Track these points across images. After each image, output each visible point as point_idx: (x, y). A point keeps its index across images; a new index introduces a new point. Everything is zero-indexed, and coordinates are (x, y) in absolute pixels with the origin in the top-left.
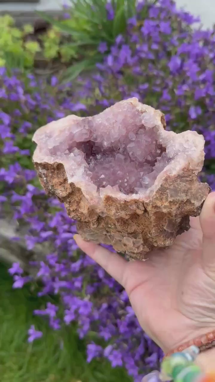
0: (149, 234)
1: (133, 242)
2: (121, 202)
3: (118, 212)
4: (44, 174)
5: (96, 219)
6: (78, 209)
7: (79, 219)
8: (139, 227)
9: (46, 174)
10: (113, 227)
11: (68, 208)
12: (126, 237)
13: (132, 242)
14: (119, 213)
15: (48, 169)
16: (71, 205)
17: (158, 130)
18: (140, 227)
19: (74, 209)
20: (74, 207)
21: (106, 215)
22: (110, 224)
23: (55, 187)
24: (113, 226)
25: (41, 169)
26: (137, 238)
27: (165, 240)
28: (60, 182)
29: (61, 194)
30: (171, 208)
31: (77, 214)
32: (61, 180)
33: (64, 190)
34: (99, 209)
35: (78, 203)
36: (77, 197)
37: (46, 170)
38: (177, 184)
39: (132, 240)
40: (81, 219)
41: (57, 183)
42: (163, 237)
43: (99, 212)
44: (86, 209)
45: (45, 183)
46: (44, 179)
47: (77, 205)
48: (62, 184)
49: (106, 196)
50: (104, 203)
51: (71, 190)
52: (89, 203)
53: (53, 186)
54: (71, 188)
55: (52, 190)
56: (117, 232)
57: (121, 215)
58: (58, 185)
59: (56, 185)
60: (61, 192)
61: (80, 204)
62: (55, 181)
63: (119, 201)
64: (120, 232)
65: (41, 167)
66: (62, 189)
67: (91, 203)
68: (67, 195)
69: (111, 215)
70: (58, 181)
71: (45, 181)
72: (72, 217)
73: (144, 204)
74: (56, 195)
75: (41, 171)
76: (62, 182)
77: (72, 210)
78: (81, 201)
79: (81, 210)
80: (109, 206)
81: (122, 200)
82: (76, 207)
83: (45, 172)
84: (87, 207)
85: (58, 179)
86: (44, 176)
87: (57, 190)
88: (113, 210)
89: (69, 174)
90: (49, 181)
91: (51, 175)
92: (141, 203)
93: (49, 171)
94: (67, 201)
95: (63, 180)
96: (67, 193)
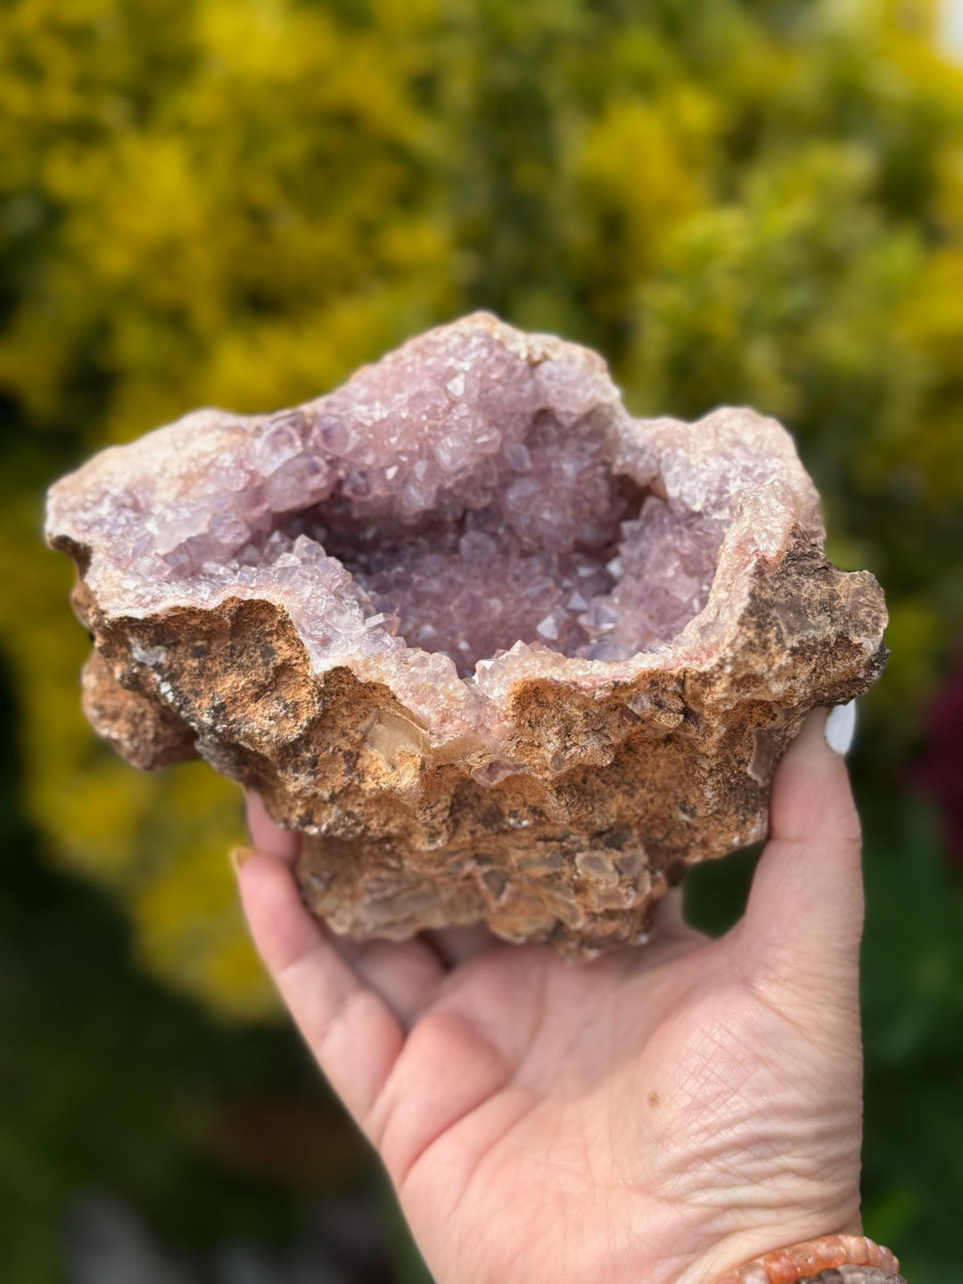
0: (685, 811)
1: (616, 867)
2: (598, 693)
3: (568, 744)
4: (158, 667)
5: (447, 806)
6: (356, 782)
7: (359, 830)
8: (632, 796)
9: (166, 667)
10: (525, 823)
11: (310, 792)
12: (586, 853)
13: (610, 867)
14: (573, 750)
15: (177, 643)
16: (319, 776)
17: (609, 423)
18: (637, 797)
19: (337, 790)
20: (339, 780)
21: (508, 773)
22: (514, 814)
23: (234, 711)
24: (526, 818)
25: (143, 648)
26: (625, 847)
27: (744, 822)
28: (254, 682)
29: (274, 731)
30: (794, 678)
31: (349, 808)
32: (259, 674)
33: (286, 714)
34: (480, 753)
35: (352, 758)
36: (344, 734)
37: (168, 646)
38: (794, 584)
39: (609, 859)
40: (367, 828)
41: (244, 689)
42: (737, 812)
43: (477, 766)
44: (408, 768)
45: (172, 703)
46: (159, 687)
47: (349, 767)
48: (261, 692)
49: (517, 688)
50: (509, 721)
51: (317, 708)
52: (434, 737)
53: (219, 710)
54: (316, 699)
55: (218, 727)
56: (540, 845)
57: (582, 755)
58: (246, 700)
59: (234, 700)
60: (272, 722)
61: (360, 761)
62: (230, 683)
63: (586, 690)
64: (552, 839)
65: (139, 636)
66: (273, 710)
67: (445, 733)
68: (301, 731)
69: (534, 766)
70: (243, 683)
71: (170, 697)
72: (324, 828)
73: (689, 682)
74: (242, 743)
75: (144, 658)
76: (267, 683)
77: (326, 795)
78: (367, 745)
79: (377, 783)
80: (530, 729)
81: (602, 683)
82: (346, 779)
83: (162, 659)
84: (414, 759)
85: (241, 671)
86: (158, 678)
87: (247, 723)
88: (549, 742)
89: (312, 637)
90: (192, 691)
91: (195, 664)
92: (675, 684)
93: (180, 650)
94: (296, 762)
95: (271, 672)
96: (300, 723)
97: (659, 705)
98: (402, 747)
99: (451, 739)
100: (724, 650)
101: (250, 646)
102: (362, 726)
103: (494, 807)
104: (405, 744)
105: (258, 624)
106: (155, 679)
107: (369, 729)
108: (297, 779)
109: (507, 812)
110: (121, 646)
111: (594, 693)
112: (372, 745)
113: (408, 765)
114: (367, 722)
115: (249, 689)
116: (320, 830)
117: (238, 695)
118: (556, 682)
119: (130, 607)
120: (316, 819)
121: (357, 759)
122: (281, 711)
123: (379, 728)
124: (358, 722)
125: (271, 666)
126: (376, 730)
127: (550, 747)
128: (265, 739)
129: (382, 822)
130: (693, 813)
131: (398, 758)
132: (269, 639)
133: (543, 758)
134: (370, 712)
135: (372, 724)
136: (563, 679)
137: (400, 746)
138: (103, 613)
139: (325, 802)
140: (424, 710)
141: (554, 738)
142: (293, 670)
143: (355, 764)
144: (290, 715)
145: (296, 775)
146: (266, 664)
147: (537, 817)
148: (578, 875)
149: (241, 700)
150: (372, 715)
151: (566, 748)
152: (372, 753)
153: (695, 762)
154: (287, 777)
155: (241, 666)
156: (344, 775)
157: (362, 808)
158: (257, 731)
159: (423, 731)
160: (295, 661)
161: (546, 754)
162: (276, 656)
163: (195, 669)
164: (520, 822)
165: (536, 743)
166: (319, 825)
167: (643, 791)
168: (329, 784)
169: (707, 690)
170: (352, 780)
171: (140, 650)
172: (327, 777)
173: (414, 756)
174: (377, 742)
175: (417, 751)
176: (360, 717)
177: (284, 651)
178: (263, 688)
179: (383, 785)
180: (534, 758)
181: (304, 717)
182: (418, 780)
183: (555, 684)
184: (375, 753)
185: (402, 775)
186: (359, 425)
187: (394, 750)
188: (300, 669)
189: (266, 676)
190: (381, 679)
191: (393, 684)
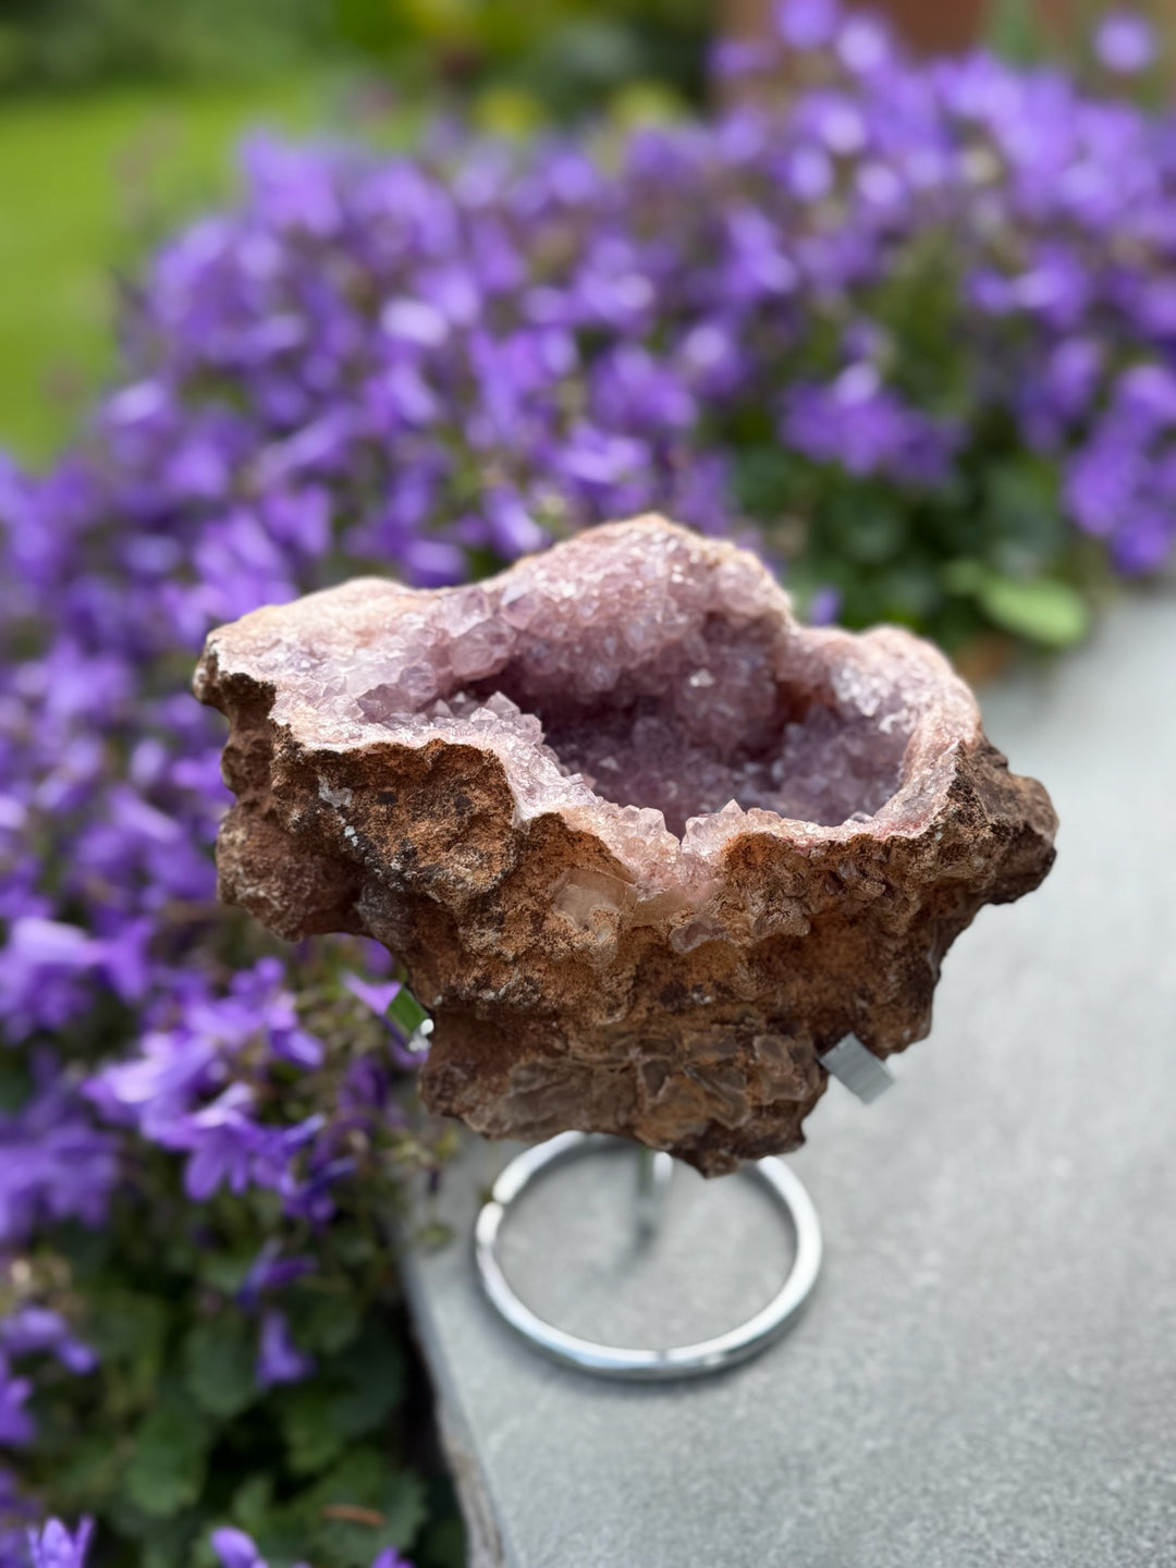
0: (863, 997)
1: (791, 1054)
2: (814, 851)
3: (771, 909)
4: (343, 810)
5: (631, 976)
6: (542, 944)
7: (536, 997)
9: (351, 810)
10: (708, 999)
11: (496, 949)
12: (764, 1037)
13: (785, 1054)
14: (775, 915)
15: (365, 787)
16: (505, 934)
17: (778, 629)
19: (521, 951)
20: (524, 940)
21: (706, 938)
22: (698, 989)
23: (423, 859)
24: (710, 994)
25: (331, 789)
26: (797, 1036)
27: (916, 1015)
28: (447, 831)
29: (469, 879)
30: (990, 857)
31: (529, 974)
32: (450, 824)
33: (481, 864)
34: (684, 912)
35: (538, 919)
36: (531, 895)
37: (355, 789)
39: (785, 1046)
40: (543, 998)
41: (437, 836)
42: (910, 1003)
43: (679, 926)
44: (606, 926)
45: (356, 848)
46: (342, 832)
47: (535, 928)
48: (457, 841)
49: (732, 844)
50: (720, 877)
51: (512, 861)
52: (642, 890)
53: (409, 856)
54: (512, 852)
55: (406, 874)
56: (716, 1027)
57: (784, 921)
58: (437, 848)
59: (426, 848)
60: (468, 870)
61: (545, 922)
62: (423, 828)
63: (802, 849)
64: (728, 1022)
65: (331, 776)
66: (469, 859)
67: (653, 887)
68: (496, 882)
69: (735, 930)
70: (437, 829)
71: (355, 841)
72: (502, 991)
73: (894, 851)
74: (430, 892)
75: (330, 798)
76: (459, 833)
77: (511, 955)
78: (554, 907)
79: (568, 943)
80: (738, 889)
81: (818, 844)
82: (532, 940)
83: (347, 802)
84: (612, 918)
85: (434, 819)
86: (344, 821)
87: (440, 869)
88: (754, 904)
89: (519, 784)
90: (377, 837)
91: (383, 809)
92: (881, 853)
93: (366, 795)
94: (480, 919)
95: (466, 822)
96: (494, 875)
97: (864, 874)
98: (597, 906)
99: (661, 893)
100: (935, 818)
101: (444, 795)
102: (552, 886)
103: (674, 984)
104: (601, 903)
105: (453, 773)
106: (340, 822)
107: (557, 891)
108: (483, 935)
109: (690, 987)
110: (302, 788)
111: (809, 852)
112: (560, 907)
113: (605, 924)
114: (558, 883)
115: (443, 836)
116: (497, 994)
117: (431, 843)
118: (774, 837)
119: (328, 742)
120: (494, 983)
121: (543, 921)
122: (477, 860)
123: (572, 888)
124: (548, 883)
125: (467, 814)
126: (567, 890)
127: (755, 909)
128: (460, 886)
129: (559, 992)
130: (871, 999)
131: (592, 918)
132: (465, 789)
133: (747, 922)
134: (561, 872)
135: (563, 884)
136: (780, 835)
137: (595, 905)
138: (298, 745)
139: (506, 963)
140: (631, 863)
141: (760, 902)
142: (489, 821)
143: (541, 926)
144: (485, 865)
145: (483, 931)
146: (461, 814)
147: (720, 994)
148: (755, 1058)
149: (433, 848)
150: (563, 875)
151: (768, 913)
152: (559, 915)
154: (473, 932)
155: (432, 814)
156: (530, 936)
157: (542, 975)
158: (453, 878)
159: (631, 885)
160: (492, 812)
161: (749, 917)
162: (472, 806)
163: (383, 815)
164: (702, 999)
165: (741, 905)
166: (496, 990)
167: (820, 978)
168: (513, 944)
169: (913, 860)
170: (538, 941)
171: (327, 790)
172: (511, 937)
173: (612, 915)
174: (566, 903)
175: (616, 909)
176: (551, 876)
177: (481, 800)
178: (456, 838)
179: (576, 945)
180: (736, 922)
181: (498, 869)
182: (615, 938)
183: (771, 839)
184: (563, 915)
185: (598, 934)
186: (547, 600)
187: (587, 911)
188: (498, 820)
189: (460, 825)
190: (590, 829)
191: (604, 835)
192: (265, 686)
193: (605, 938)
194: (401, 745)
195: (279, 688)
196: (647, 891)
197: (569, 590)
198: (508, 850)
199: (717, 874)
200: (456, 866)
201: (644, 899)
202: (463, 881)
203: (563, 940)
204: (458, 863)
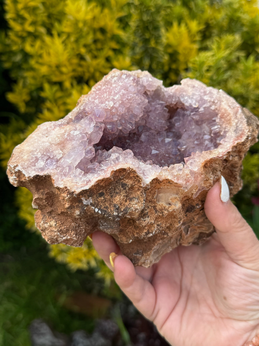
4: (92, 204)
9: (94, 203)
11: (150, 222)
14: (215, 177)
15: (94, 194)
20: (154, 216)
21: (200, 192)
23: (122, 208)
25: (86, 200)
28: (124, 196)
29: (138, 208)
32: (123, 193)
34: (195, 188)
35: (155, 208)
37: (92, 197)
40: (162, 228)
41: (123, 200)
44: (176, 202)
45: (101, 214)
46: (94, 211)
47: (155, 211)
48: (128, 198)
49: (203, 164)
50: (203, 175)
51: (144, 196)
52: (185, 188)
53: (118, 209)
54: (144, 193)
55: (119, 215)
58: (124, 202)
59: (121, 204)
60: (136, 205)
61: (157, 207)
62: (118, 199)
63: (221, 158)
65: (85, 196)
66: (135, 202)
67: (188, 186)
68: (144, 205)
70: (122, 197)
71: (100, 212)
72: (154, 232)
73: (238, 147)
74: (127, 216)
75: (87, 203)
76: (127, 195)
77: (153, 222)
78: (157, 202)
80: (207, 176)
81: (225, 154)
82: (156, 215)
83: (91, 201)
84: (177, 199)
85: (119, 194)
86: (94, 208)
87: (129, 209)
88: (211, 177)
89: (141, 173)
90: (105, 207)
91: (102, 198)
93: (95, 196)
95: (128, 191)
96: (143, 202)
98: (171, 197)
99: (191, 187)
100: (247, 134)
101: (117, 185)
102: (155, 197)
103: (190, 206)
106: (93, 208)
107: (157, 197)
108: (145, 220)
109: (195, 205)
110: (75, 203)
111: (223, 157)
112: (159, 201)
113: (176, 201)
114: (156, 195)
115: (124, 198)
117: (122, 202)
119: (82, 187)
120: (150, 231)
122: (137, 201)
123: (160, 195)
124: (153, 196)
125: (127, 188)
126: (159, 196)
128: (137, 211)
131: (171, 201)
133: (210, 183)
135: (158, 195)
136: (215, 156)
137: (170, 197)
138: (73, 192)
139: (153, 225)
140: (180, 182)
142: (134, 187)
143: (157, 209)
144: (139, 201)
145: (145, 219)
146: (125, 189)
147: (202, 203)
150: (156, 192)
153: (233, 171)
154: (141, 221)
155: (117, 193)
156: (156, 214)
157: (160, 222)
158: (134, 210)
159: (182, 188)
160: (134, 184)
161: (211, 181)
162: (128, 185)
163: (103, 200)
164: (199, 206)
165: (208, 179)
166: (152, 233)
169: (243, 147)
170: (158, 214)
171: (85, 201)
173: (176, 198)
174: (160, 199)
175: (177, 196)
176: (153, 194)
177: (129, 182)
178: (127, 196)
179: (170, 211)
180: (207, 184)
181: (142, 200)
182: (180, 204)
183: (214, 159)
184: (160, 203)
185: (175, 205)
186: (106, 110)
187: (168, 199)
188: (136, 186)
189: (126, 192)
190: (165, 178)
191: (170, 178)
192: (46, 176)
193: (178, 205)
194: (105, 178)
195: (52, 175)
196: (186, 188)
197: (111, 104)
198: (142, 193)
199: (202, 174)
200: (133, 206)
201: (186, 190)
202: (137, 209)
203: (166, 211)
204: (133, 204)
